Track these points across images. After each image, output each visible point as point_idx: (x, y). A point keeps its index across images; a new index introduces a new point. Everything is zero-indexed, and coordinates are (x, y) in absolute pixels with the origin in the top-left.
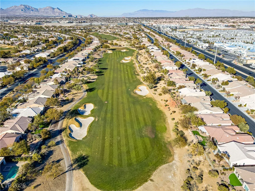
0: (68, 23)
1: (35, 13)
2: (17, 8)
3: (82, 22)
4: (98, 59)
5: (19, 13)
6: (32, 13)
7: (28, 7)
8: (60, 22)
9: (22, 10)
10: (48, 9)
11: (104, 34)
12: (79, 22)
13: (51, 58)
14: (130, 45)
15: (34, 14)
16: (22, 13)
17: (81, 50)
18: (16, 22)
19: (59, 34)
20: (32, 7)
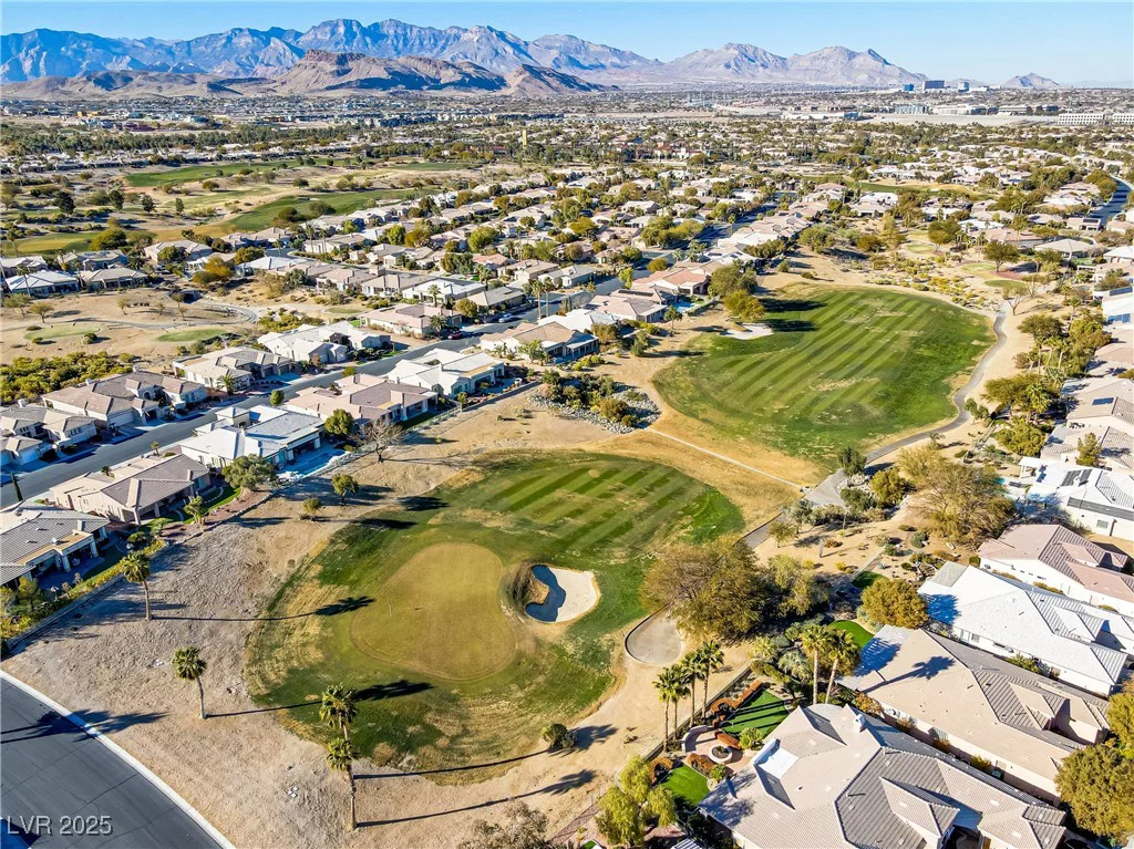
1: (774, 74)
2: (710, 58)
5: (714, 78)
6: (761, 77)
7: (750, 54)
9: (728, 66)
10: (826, 58)
15: (769, 81)
16: (727, 78)
20: (765, 54)
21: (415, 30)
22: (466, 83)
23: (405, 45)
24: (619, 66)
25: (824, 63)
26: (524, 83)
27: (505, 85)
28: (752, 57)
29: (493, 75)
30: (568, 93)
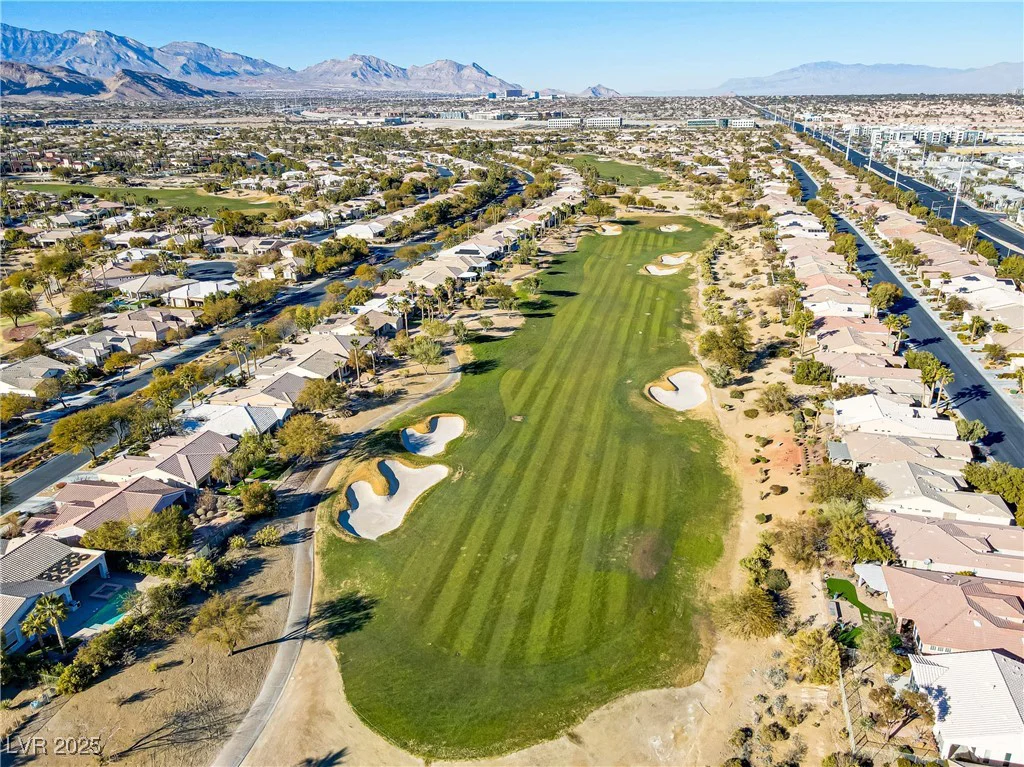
0: (499, 118)
1: (397, 83)
2: (337, 67)
3: (549, 114)
4: (554, 255)
5: (342, 85)
6: (386, 86)
7: (374, 64)
8: (470, 116)
9: (354, 75)
10: (439, 70)
11: (617, 160)
12: (540, 115)
13: (389, 241)
14: (703, 208)
15: (390, 89)
16: (354, 86)
17: (502, 219)
18: (325, 116)
19: (447, 157)
20: (387, 65)
21: (26, 34)
22: (55, 87)
23: (16, 48)
24: (252, 74)
25: (437, 74)
26: (123, 89)
27: (104, 90)
28: (376, 67)
29: (90, 79)
30: (174, 98)
